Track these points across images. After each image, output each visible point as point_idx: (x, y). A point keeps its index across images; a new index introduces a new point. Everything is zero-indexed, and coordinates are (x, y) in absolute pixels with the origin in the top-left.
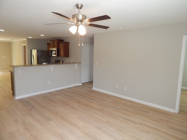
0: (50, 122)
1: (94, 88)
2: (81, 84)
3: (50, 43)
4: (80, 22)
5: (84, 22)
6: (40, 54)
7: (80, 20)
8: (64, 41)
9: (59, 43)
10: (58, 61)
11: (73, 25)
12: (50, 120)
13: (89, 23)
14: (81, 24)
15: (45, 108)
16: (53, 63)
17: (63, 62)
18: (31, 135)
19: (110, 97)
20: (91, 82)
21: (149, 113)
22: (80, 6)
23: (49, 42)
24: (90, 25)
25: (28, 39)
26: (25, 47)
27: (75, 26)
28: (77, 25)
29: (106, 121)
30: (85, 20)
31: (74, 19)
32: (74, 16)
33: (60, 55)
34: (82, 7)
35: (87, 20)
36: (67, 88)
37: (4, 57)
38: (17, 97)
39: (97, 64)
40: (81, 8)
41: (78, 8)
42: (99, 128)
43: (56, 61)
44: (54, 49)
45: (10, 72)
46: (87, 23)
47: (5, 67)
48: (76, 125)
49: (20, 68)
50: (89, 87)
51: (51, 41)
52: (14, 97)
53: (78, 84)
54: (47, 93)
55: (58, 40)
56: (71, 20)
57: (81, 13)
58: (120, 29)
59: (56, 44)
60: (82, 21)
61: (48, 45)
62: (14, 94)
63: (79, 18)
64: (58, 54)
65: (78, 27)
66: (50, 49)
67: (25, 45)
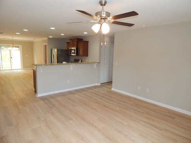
0: (70, 121)
1: (113, 89)
2: (100, 84)
3: (69, 43)
4: (103, 20)
5: (108, 20)
6: (59, 53)
7: (104, 18)
8: (83, 40)
9: (79, 42)
10: (77, 60)
11: (95, 23)
12: (70, 119)
13: (113, 20)
14: (105, 22)
15: (65, 107)
16: (72, 62)
17: (81, 62)
18: (53, 133)
19: (130, 99)
20: (110, 83)
21: (175, 119)
22: (103, 3)
23: (69, 41)
24: (114, 23)
25: (49, 39)
26: (45, 46)
27: (98, 24)
28: (100, 23)
29: (127, 125)
30: (109, 18)
31: (97, 16)
32: (97, 14)
33: (79, 54)
34: (106, 3)
35: (111, 17)
36: (86, 88)
37: (27, 56)
38: (39, 95)
39: (117, 63)
40: (105, 5)
41: (101, 5)
42: (120, 132)
43: (75, 60)
44: (73, 48)
45: (33, 70)
46: (111, 21)
47: (28, 65)
48: (96, 127)
49: (42, 67)
50: (108, 88)
51: (71, 40)
52: (36, 95)
53: (97, 84)
54: (66, 92)
55: (77, 39)
56: (94, 18)
57: (104, 11)
58: (144, 26)
59: (75, 43)
60: (105, 18)
61: (67, 44)
62: (36, 91)
63: (103, 16)
64: (77, 53)
65: (101, 25)
66: (70, 48)
67: (46, 44)
